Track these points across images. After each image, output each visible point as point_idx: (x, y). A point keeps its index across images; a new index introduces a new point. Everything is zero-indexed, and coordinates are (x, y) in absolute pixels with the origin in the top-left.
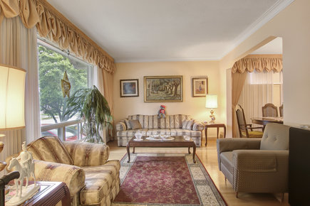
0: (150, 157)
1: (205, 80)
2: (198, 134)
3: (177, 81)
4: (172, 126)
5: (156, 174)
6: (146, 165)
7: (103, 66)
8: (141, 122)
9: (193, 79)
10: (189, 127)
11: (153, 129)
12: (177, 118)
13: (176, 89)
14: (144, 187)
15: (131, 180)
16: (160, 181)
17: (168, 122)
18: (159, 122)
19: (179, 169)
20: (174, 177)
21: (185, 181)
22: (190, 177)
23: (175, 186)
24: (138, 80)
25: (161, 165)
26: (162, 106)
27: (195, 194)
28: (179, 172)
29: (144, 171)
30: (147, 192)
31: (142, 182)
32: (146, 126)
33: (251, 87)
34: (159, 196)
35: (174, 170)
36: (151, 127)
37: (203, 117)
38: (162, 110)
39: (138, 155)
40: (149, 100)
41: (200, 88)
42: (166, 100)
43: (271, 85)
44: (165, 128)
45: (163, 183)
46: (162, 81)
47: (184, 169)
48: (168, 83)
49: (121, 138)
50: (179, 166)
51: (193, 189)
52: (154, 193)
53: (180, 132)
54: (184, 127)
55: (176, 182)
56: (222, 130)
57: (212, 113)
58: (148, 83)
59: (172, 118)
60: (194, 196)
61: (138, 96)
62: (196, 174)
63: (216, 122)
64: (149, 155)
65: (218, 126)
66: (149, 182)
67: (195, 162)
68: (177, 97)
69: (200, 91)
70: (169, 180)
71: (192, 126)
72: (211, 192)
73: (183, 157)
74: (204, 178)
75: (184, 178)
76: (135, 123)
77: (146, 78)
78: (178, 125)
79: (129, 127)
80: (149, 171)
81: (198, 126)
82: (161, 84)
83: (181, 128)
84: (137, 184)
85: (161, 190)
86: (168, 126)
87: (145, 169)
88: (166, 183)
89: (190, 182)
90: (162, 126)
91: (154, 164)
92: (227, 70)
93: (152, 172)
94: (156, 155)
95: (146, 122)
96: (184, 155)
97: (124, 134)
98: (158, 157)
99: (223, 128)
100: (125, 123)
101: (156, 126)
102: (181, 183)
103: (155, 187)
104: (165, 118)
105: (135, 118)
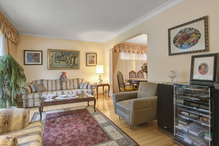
0: (59, 113)
1: (95, 55)
2: (92, 91)
3: (75, 55)
4: (72, 87)
5: (70, 126)
6: (58, 120)
8: (45, 86)
9: (87, 54)
10: (85, 87)
11: (56, 90)
12: (75, 81)
13: (74, 60)
14: (64, 138)
15: (49, 136)
16: (76, 131)
17: (68, 84)
18: (61, 85)
19: (86, 118)
20: (85, 124)
21: (94, 126)
22: (97, 123)
23: (89, 131)
24: (42, 51)
25: (71, 118)
26: (63, 73)
27: (105, 133)
28: (87, 120)
29: (58, 125)
30: (69, 142)
31: (61, 134)
32: (50, 88)
33: (122, 61)
34: (80, 142)
35: (83, 119)
36: (54, 89)
37: (94, 80)
38: (63, 76)
39: (47, 113)
40: (52, 67)
41: (92, 60)
42: (66, 68)
43: (132, 60)
44: (67, 89)
45: (79, 131)
46: (64, 54)
47: (90, 117)
48: (68, 56)
49: (27, 100)
50: (85, 116)
51: (103, 131)
52: (75, 141)
53: (79, 91)
54: (81, 87)
55: (88, 128)
56: (106, 88)
57: (100, 77)
58: (51, 54)
59: (72, 81)
60: (105, 135)
61: (42, 64)
62: (100, 120)
63: (103, 83)
64: (57, 112)
65: (103, 85)
66: (66, 133)
67: (95, 111)
68: (75, 66)
69: (92, 62)
70: (83, 128)
71: (87, 86)
72: (114, 130)
73: (85, 109)
74: (106, 121)
75: (92, 124)
76: (39, 87)
77: (50, 51)
78: (76, 85)
79: (34, 90)
80: (63, 124)
81: (92, 86)
82: (63, 56)
83: (79, 88)
84: (56, 137)
85: (79, 137)
86: (69, 87)
87: (58, 123)
88: (81, 131)
89: (98, 126)
90: (64, 87)
91: (64, 118)
92: (110, 50)
93: (66, 125)
94: (63, 111)
95: (50, 85)
96: (85, 107)
97: (30, 96)
98: (66, 112)
99: (108, 87)
100: (30, 86)
101: (59, 88)
102: (93, 128)
103: (73, 136)
104: (66, 82)
105: (39, 83)
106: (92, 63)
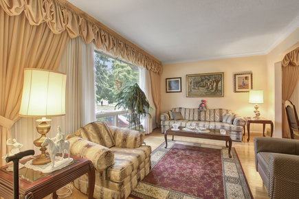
0: (186, 146)
1: (249, 76)
2: (238, 128)
3: (218, 78)
4: (212, 119)
5: (187, 163)
6: (180, 153)
7: (150, 68)
8: (183, 114)
9: (235, 75)
10: (229, 121)
11: (193, 120)
12: (217, 112)
13: (217, 85)
14: (172, 173)
15: (163, 165)
16: (189, 171)
17: (208, 115)
18: (199, 115)
19: (211, 162)
20: (204, 168)
21: (214, 175)
22: (221, 173)
23: (203, 178)
24: (181, 78)
25: (195, 154)
26: (202, 101)
27: (222, 191)
28: (210, 164)
29: (176, 158)
30: (174, 179)
31: (172, 168)
32: (187, 118)
34: (184, 185)
35: (206, 161)
36: (191, 118)
37: (245, 112)
38: (203, 105)
39: (176, 142)
40: (190, 95)
42: (207, 95)
44: (205, 121)
45: (191, 173)
46: (203, 78)
47: (216, 162)
48: (209, 80)
49: (164, 126)
50: (212, 159)
51: (221, 185)
52: (179, 181)
53: (218, 125)
54: (224, 121)
55: (205, 174)
56: (268, 126)
57: (257, 108)
58: (190, 80)
59: (212, 111)
60: (220, 193)
61: (181, 91)
62: (229, 169)
63: (262, 118)
64: (186, 144)
65: (264, 122)
66: (178, 169)
67: (231, 157)
68: (218, 92)
69: (244, 86)
70: (198, 171)
71: (233, 121)
72: (241, 193)
73: (220, 150)
74: (237, 176)
75: (214, 171)
76: (177, 115)
77: (188, 76)
78: (218, 118)
79: (172, 118)
80: (181, 159)
81: (239, 121)
82: (202, 80)
83: (221, 121)
84: (166, 169)
85: (187, 179)
86: (208, 119)
87: (178, 156)
88: (194, 173)
89: (220, 177)
90: (202, 118)
91: (188, 153)
92: (275, 63)
93: (184, 161)
94: (192, 145)
95: (187, 114)
96: (220, 148)
97: (167, 123)
98: (194, 147)
99: (270, 125)
100: (169, 114)
101: (196, 118)
102: (210, 177)
103: (182, 175)
104: (205, 112)
105: (177, 111)
106: (244, 88)
